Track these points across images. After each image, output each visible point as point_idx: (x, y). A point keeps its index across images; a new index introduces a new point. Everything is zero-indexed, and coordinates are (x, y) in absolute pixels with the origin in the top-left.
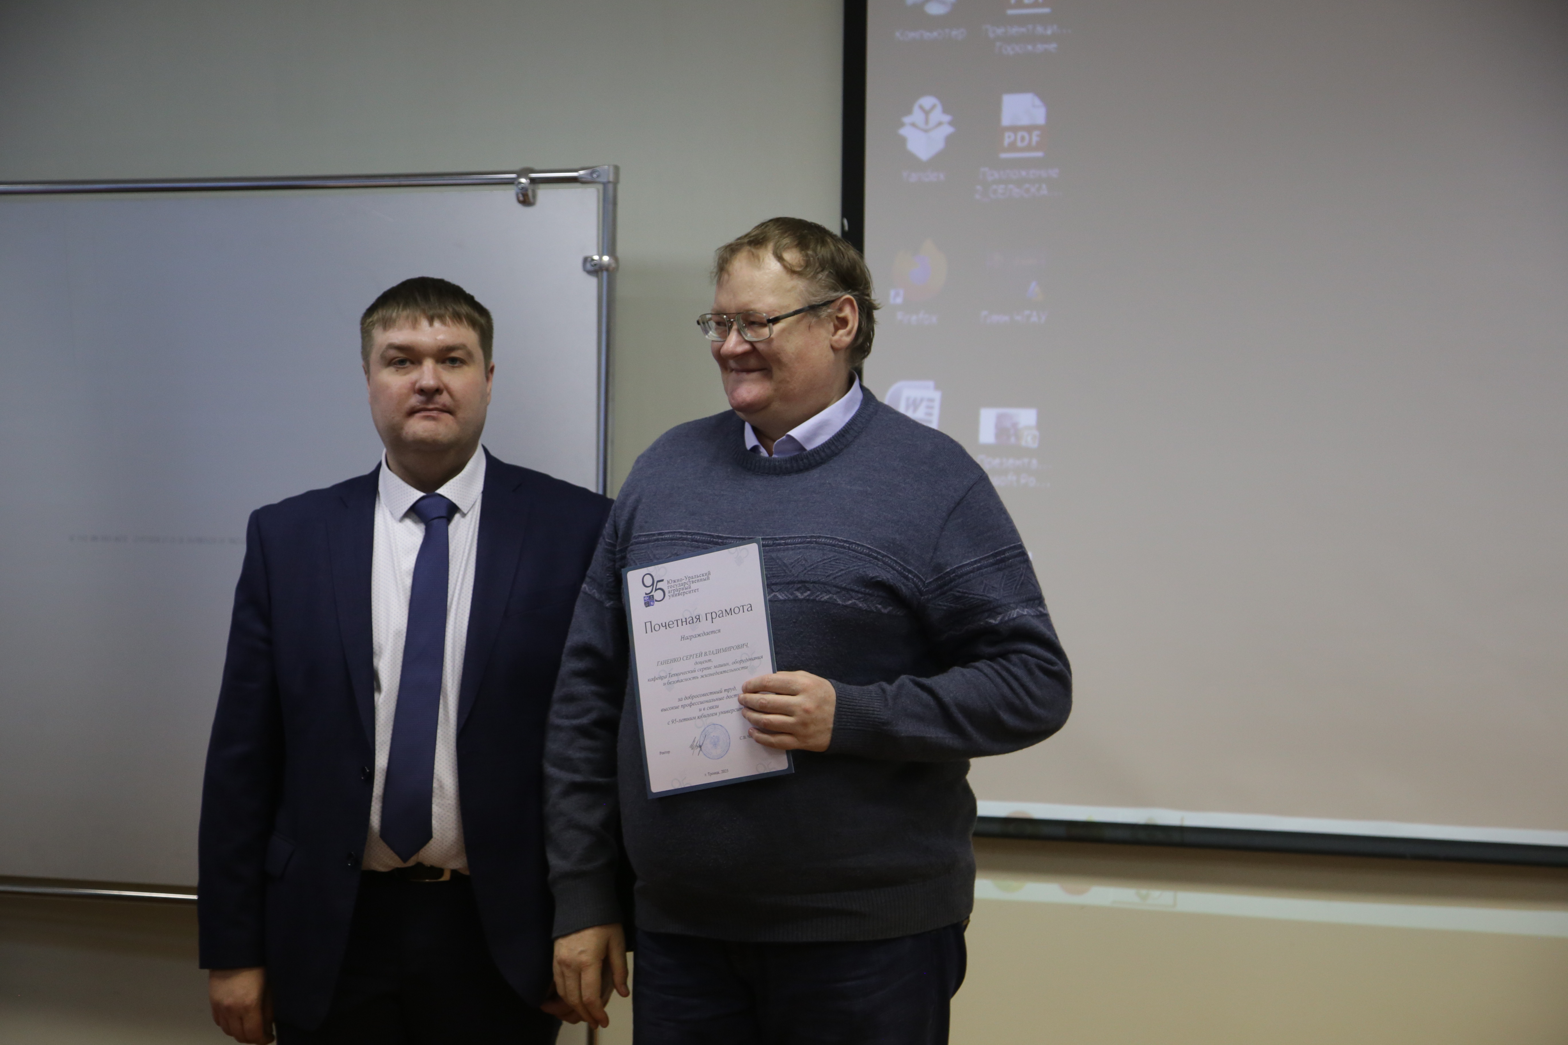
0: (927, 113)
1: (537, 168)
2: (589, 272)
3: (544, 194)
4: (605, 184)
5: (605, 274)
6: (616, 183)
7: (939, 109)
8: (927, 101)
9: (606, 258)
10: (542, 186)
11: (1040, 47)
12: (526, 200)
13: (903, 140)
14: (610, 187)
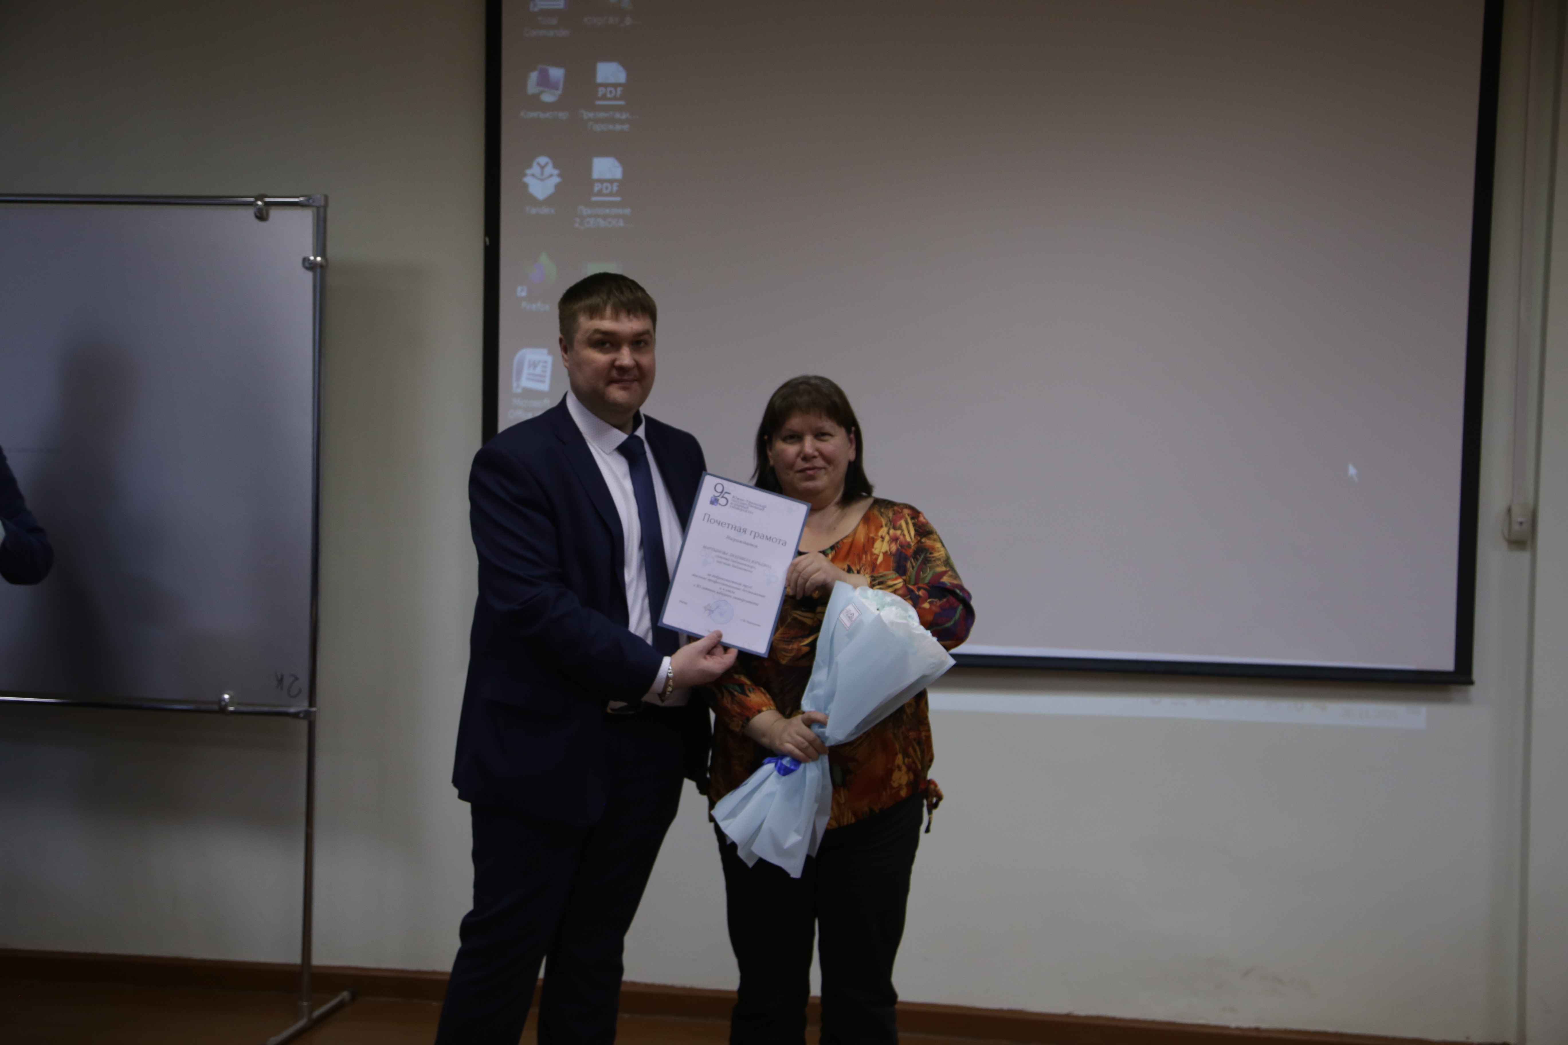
0: (542, 168)
1: (269, 194)
2: (308, 269)
3: (274, 213)
4: (318, 208)
5: (318, 270)
6: (325, 207)
7: (550, 165)
8: (543, 160)
9: (319, 259)
10: (273, 207)
11: (618, 127)
12: (262, 216)
13: (526, 186)
14: (322, 210)
